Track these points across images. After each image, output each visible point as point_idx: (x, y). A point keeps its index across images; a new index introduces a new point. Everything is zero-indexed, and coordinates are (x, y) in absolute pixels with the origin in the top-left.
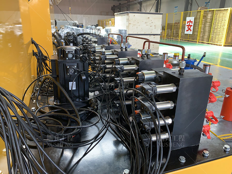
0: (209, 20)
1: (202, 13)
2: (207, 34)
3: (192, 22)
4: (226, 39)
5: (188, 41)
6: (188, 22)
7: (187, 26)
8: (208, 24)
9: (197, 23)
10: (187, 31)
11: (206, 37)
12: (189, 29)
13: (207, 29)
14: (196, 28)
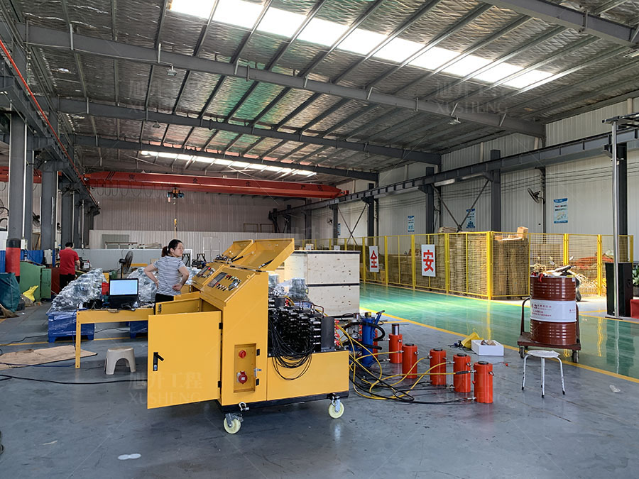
0: (460, 252)
1: (447, 238)
2: (461, 277)
3: (432, 254)
4: (494, 285)
5: (431, 290)
6: (425, 253)
7: (424, 260)
8: (459, 259)
9: (442, 257)
10: (426, 270)
11: (460, 282)
12: (429, 267)
13: (459, 266)
14: (441, 265)
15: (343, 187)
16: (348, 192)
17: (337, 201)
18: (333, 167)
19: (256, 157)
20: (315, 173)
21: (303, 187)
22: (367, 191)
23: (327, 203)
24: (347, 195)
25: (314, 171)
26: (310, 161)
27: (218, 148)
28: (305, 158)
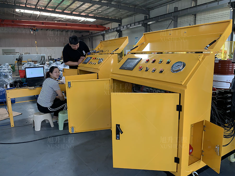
15: (107, 26)
16: (109, 28)
17: (104, 32)
18: (103, 17)
19: (69, 12)
20: (96, 20)
21: (90, 26)
22: (118, 27)
23: (100, 33)
24: (109, 29)
25: (95, 19)
26: (93, 14)
27: (52, 8)
28: (91, 12)
